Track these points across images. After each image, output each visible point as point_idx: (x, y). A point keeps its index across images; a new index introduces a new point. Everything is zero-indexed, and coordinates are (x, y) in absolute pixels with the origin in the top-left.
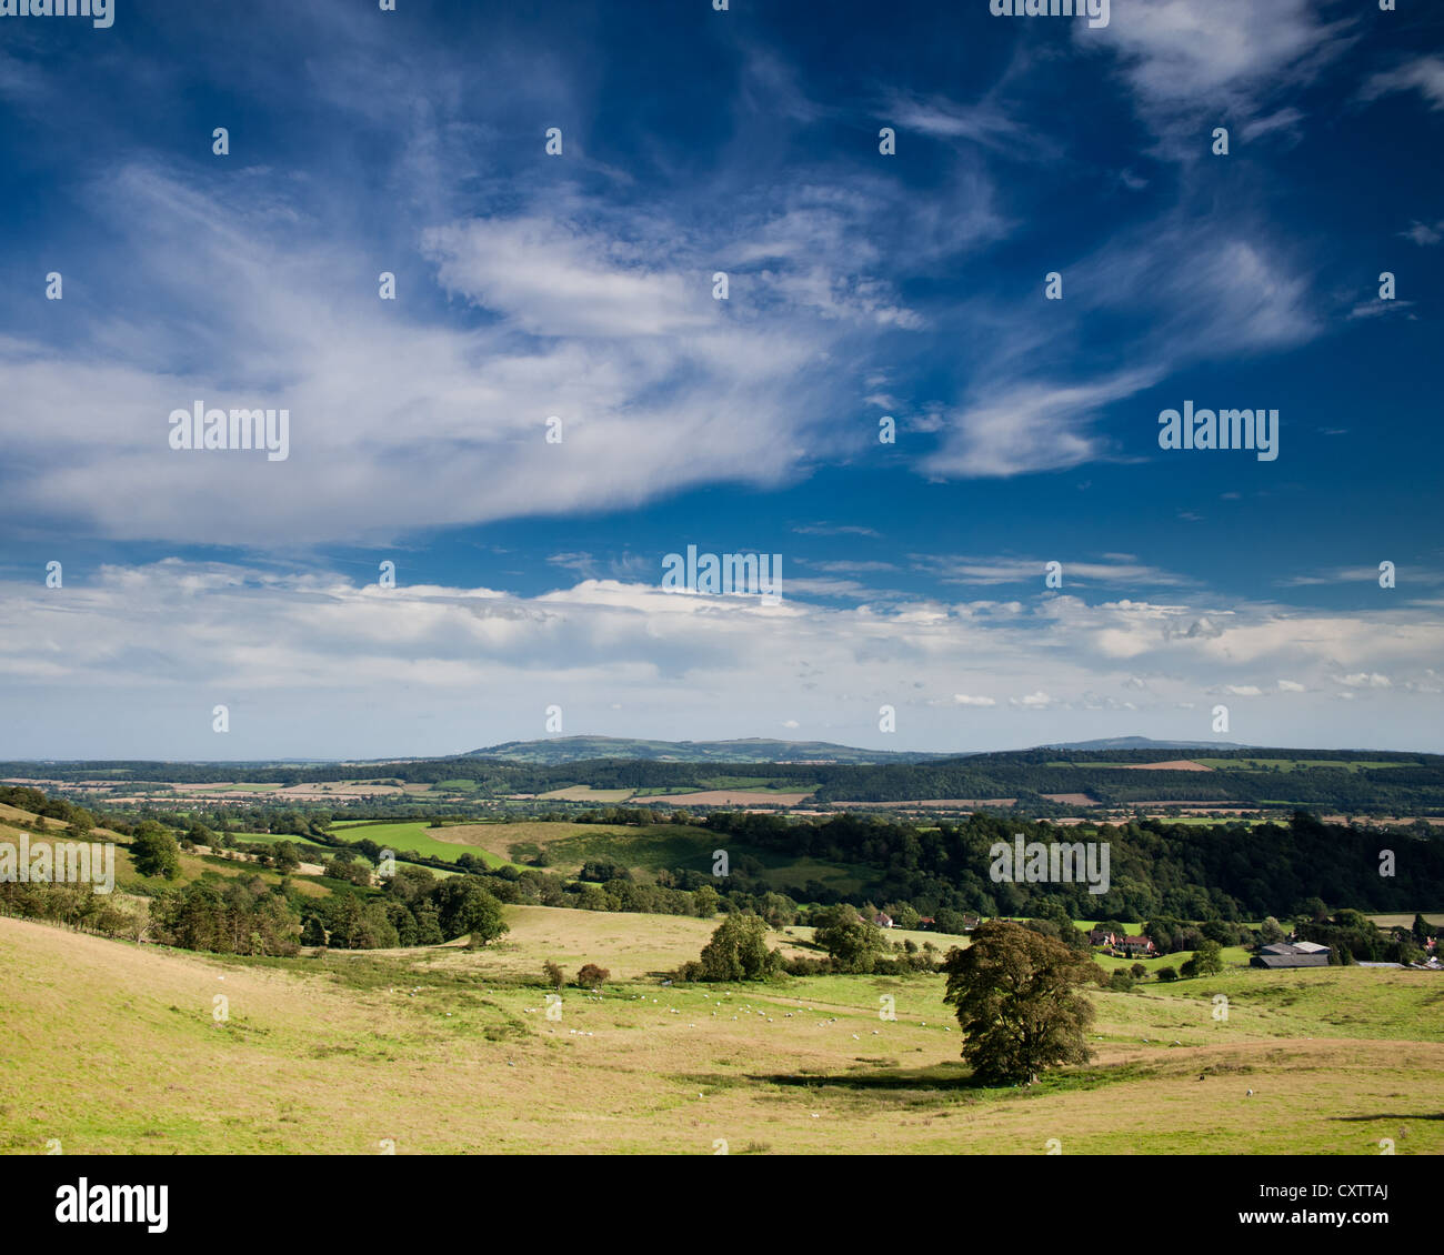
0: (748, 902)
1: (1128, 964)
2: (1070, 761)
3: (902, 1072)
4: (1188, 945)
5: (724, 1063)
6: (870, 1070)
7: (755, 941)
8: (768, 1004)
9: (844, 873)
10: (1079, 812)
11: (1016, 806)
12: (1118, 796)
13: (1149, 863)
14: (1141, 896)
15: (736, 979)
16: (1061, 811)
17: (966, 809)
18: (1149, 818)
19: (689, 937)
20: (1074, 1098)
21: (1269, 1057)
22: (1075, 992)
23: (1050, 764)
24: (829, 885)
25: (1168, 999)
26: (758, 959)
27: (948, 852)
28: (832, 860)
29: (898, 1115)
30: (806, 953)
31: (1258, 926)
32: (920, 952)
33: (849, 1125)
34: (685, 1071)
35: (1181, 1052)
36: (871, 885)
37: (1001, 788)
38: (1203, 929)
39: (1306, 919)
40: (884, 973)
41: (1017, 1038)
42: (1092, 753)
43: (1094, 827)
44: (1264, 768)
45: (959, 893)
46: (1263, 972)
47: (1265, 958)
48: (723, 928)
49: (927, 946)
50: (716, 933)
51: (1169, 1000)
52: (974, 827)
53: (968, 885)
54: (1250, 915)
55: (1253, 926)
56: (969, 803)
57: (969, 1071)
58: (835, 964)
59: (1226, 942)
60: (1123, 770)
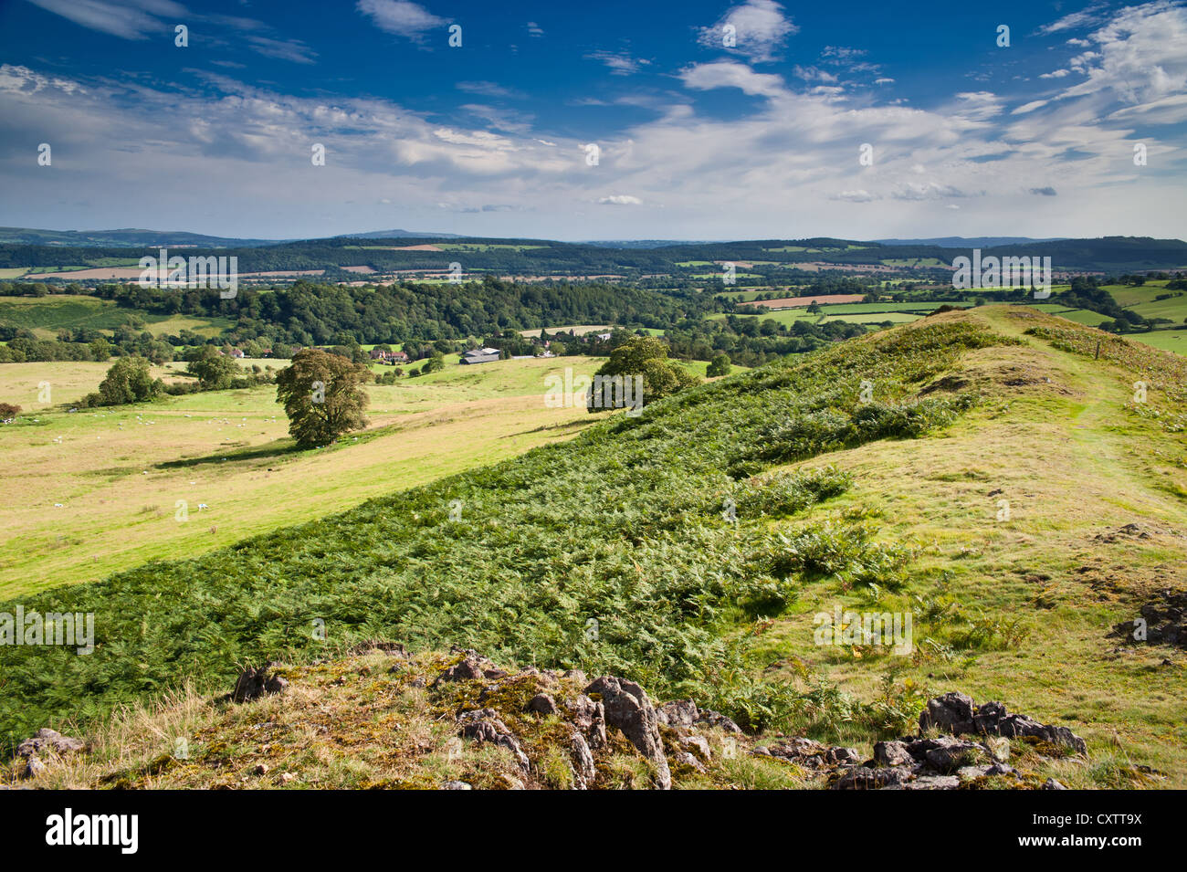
0: (136, 348)
1: (392, 369)
2: (357, 245)
3: (251, 448)
4: (427, 355)
5: (123, 459)
6: (231, 450)
7: (141, 375)
8: (155, 416)
9: (208, 323)
10: (364, 278)
11: (324, 275)
12: (389, 267)
13: (406, 308)
14: (401, 328)
15: (130, 402)
16: (353, 277)
17: (292, 277)
18: (406, 280)
19: (90, 376)
20: (355, 449)
21: (463, 413)
22: (358, 388)
23: (346, 248)
24: (196, 333)
25: (415, 387)
26: (146, 387)
27: (280, 306)
28: (198, 315)
29: (249, 474)
30: (182, 380)
31: (465, 341)
32: (264, 372)
33: (215, 486)
34: (93, 469)
35: (419, 415)
36: (228, 331)
37: (315, 263)
38: (435, 345)
39: (489, 335)
40: (238, 388)
41: (323, 419)
42: (373, 241)
43: (371, 287)
44: (472, 249)
45: (288, 333)
46: (466, 366)
47: (467, 359)
48: (116, 367)
49: (267, 368)
50: (111, 373)
51: (417, 387)
52: (296, 290)
53: (293, 327)
54: (461, 335)
55: (462, 341)
56: (294, 273)
57: (294, 442)
58: (203, 385)
59: (447, 352)
60: (390, 251)
